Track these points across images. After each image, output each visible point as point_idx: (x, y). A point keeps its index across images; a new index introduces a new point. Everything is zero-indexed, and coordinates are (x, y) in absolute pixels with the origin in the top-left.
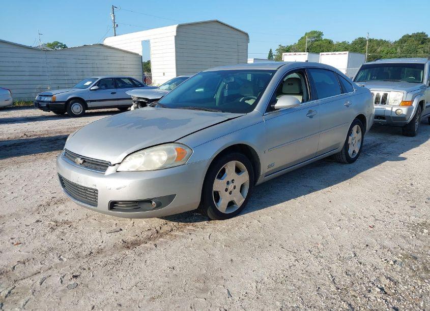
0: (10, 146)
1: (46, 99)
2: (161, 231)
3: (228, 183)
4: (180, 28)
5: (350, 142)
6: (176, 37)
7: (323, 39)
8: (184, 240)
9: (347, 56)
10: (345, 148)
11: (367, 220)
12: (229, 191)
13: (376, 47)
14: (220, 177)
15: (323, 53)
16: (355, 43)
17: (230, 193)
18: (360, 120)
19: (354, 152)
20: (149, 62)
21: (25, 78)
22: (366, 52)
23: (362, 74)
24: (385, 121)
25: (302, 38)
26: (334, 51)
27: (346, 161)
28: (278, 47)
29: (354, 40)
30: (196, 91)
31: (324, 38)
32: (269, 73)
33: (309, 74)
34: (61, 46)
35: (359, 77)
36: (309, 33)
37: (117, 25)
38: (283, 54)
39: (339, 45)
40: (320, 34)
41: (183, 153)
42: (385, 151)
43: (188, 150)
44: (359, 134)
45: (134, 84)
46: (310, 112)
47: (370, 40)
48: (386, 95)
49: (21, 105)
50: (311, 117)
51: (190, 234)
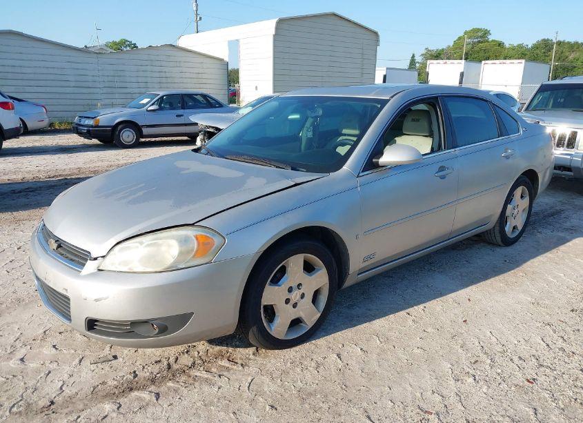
0: (20, 192)
1: (88, 122)
2: (175, 367)
3: (290, 290)
4: (281, 22)
5: (508, 212)
6: (274, 36)
7: (490, 40)
8: (206, 388)
9: (522, 66)
10: (500, 223)
11: (524, 364)
12: (292, 302)
13: (567, 54)
14: (276, 281)
15: (487, 62)
16: (536, 47)
17: (295, 306)
18: (529, 178)
19: (515, 228)
20: (236, 72)
21: (68, 90)
22: (551, 60)
23: (540, 97)
24: (571, 174)
25: (460, 38)
26: (505, 59)
27: (500, 243)
28: (424, 52)
29: (535, 42)
30: (289, 117)
31: (491, 38)
32: (376, 104)
33: (445, 106)
34: (129, 46)
35: (535, 102)
36: (470, 32)
37: (200, 18)
38: (429, 62)
39: (513, 49)
40: (486, 33)
41: (209, 243)
42: (568, 224)
43: (217, 240)
44: (525, 200)
45: (208, 103)
46: (442, 169)
47: (559, 43)
48: (574, 135)
49: (62, 128)
50: (443, 177)
51: (220, 376)
